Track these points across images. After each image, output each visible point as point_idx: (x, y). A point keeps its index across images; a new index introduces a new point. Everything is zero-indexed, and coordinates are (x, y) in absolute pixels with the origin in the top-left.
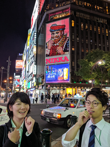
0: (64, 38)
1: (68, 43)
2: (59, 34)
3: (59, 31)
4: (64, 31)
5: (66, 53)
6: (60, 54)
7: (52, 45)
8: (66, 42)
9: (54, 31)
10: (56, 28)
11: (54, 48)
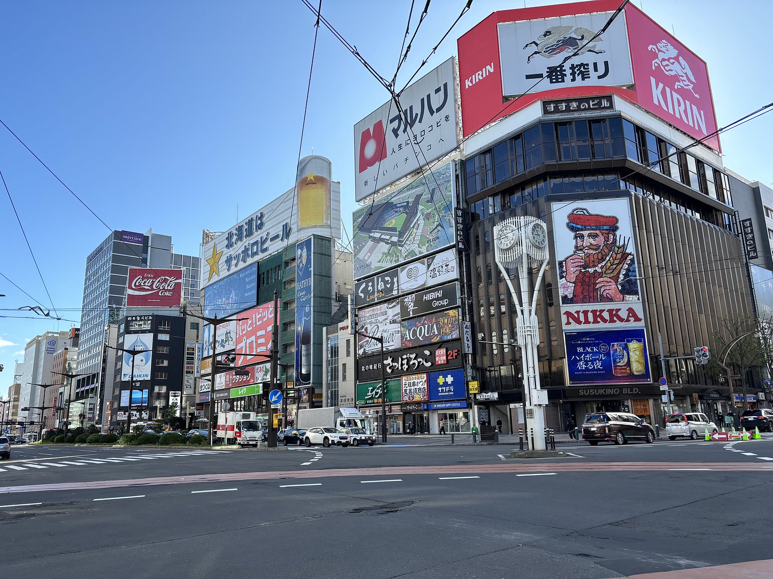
0: (616, 254)
1: (632, 270)
2: (601, 240)
3: (598, 232)
4: (615, 235)
5: (628, 297)
6: (611, 300)
7: (581, 271)
8: (626, 266)
9: (582, 230)
10: (588, 220)
11: (587, 280)
